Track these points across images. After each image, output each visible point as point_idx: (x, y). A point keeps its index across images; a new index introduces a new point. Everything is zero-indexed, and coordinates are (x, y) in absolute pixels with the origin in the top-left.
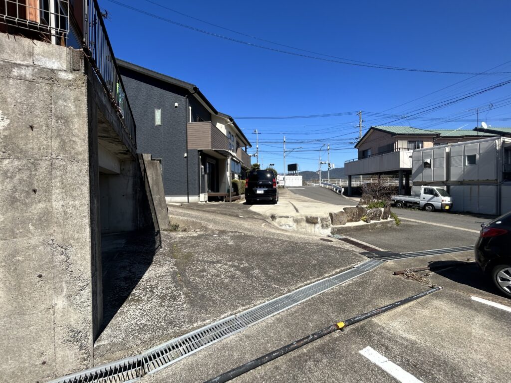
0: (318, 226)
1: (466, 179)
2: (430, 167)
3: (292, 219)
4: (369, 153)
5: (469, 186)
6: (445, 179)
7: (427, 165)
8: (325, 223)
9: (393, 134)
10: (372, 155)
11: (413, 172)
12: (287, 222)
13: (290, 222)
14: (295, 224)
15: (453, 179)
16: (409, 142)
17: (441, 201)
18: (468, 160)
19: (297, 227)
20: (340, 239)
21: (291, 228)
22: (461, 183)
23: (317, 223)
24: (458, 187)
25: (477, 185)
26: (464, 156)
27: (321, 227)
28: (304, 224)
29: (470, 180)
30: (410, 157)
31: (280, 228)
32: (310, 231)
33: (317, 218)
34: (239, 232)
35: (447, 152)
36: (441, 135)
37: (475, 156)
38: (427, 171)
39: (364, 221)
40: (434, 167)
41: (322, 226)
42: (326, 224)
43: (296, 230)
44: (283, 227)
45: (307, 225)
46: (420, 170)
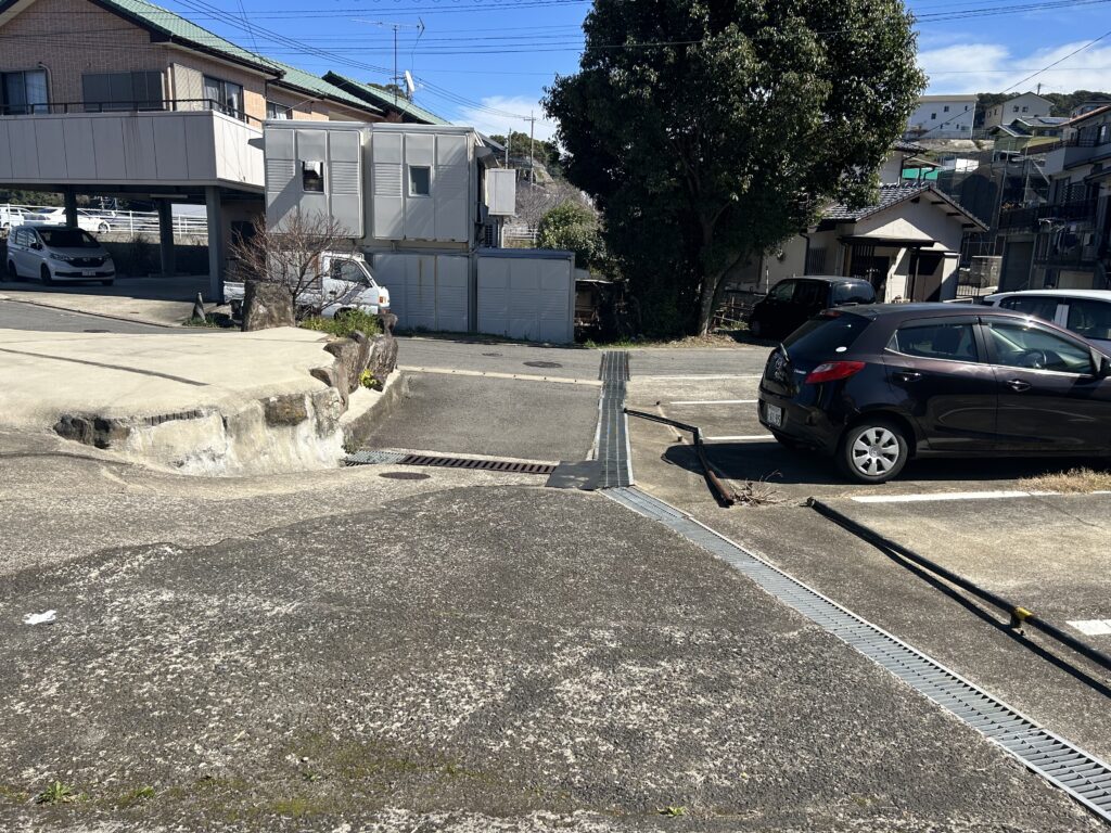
0: (306, 429)
1: (411, 237)
2: (320, 188)
3: (214, 421)
5: (415, 258)
6: (361, 234)
7: (312, 181)
8: (325, 413)
11: (271, 198)
12: (198, 439)
13: (210, 433)
14: (231, 441)
15: (381, 232)
16: (209, 79)
17: (377, 301)
18: (413, 181)
19: (241, 456)
21: (221, 463)
22: (396, 246)
23: (306, 418)
24: (390, 257)
25: (432, 254)
26: (405, 165)
27: (313, 435)
28: (261, 433)
29: (417, 240)
30: (254, 142)
31: (178, 471)
32: (284, 460)
33: (301, 398)
35: (363, 149)
36: (286, 79)
37: (427, 170)
38: (312, 203)
39: (370, 386)
40: (331, 191)
41: (319, 428)
42: (329, 419)
43: (238, 465)
44: (191, 468)
45: (271, 433)
46: (290, 197)
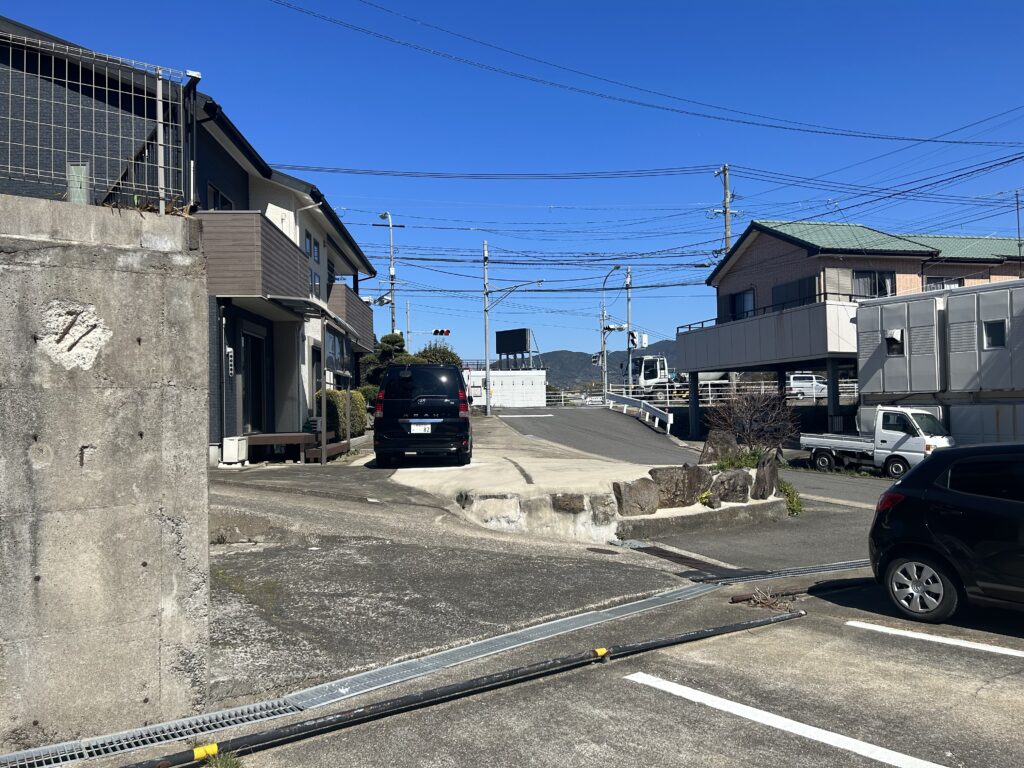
0: (584, 518)
1: (987, 388)
2: (901, 351)
3: (515, 500)
4: (749, 305)
5: (992, 408)
6: (938, 388)
7: (895, 346)
8: (601, 509)
9: (812, 249)
10: (755, 311)
11: (862, 362)
12: (502, 510)
13: (511, 509)
14: (524, 515)
15: (957, 385)
16: (858, 274)
17: (924, 449)
18: (988, 335)
19: (529, 524)
20: (639, 549)
21: (513, 526)
22: (975, 397)
23: (582, 510)
24: (968, 408)
25: (1009, 403)
26: (979, 323)
27: (590, 522)
28: (548, 514)
29: (994, 390)
30: (853, 321)
31: (484, 525)
32: (562, 533)
33: (580, 498)
34: (376, 539)
35: (939, 311)
36: (941, 255)
37: (1002, 323)
38: (893, 363)
39: (705, 504)
40: (910, 354)
41: (595, 518)
42: (605, 513)
43: (526, 530)
44: (492, 525)
45: (555, 515)
46: (877, 362)
